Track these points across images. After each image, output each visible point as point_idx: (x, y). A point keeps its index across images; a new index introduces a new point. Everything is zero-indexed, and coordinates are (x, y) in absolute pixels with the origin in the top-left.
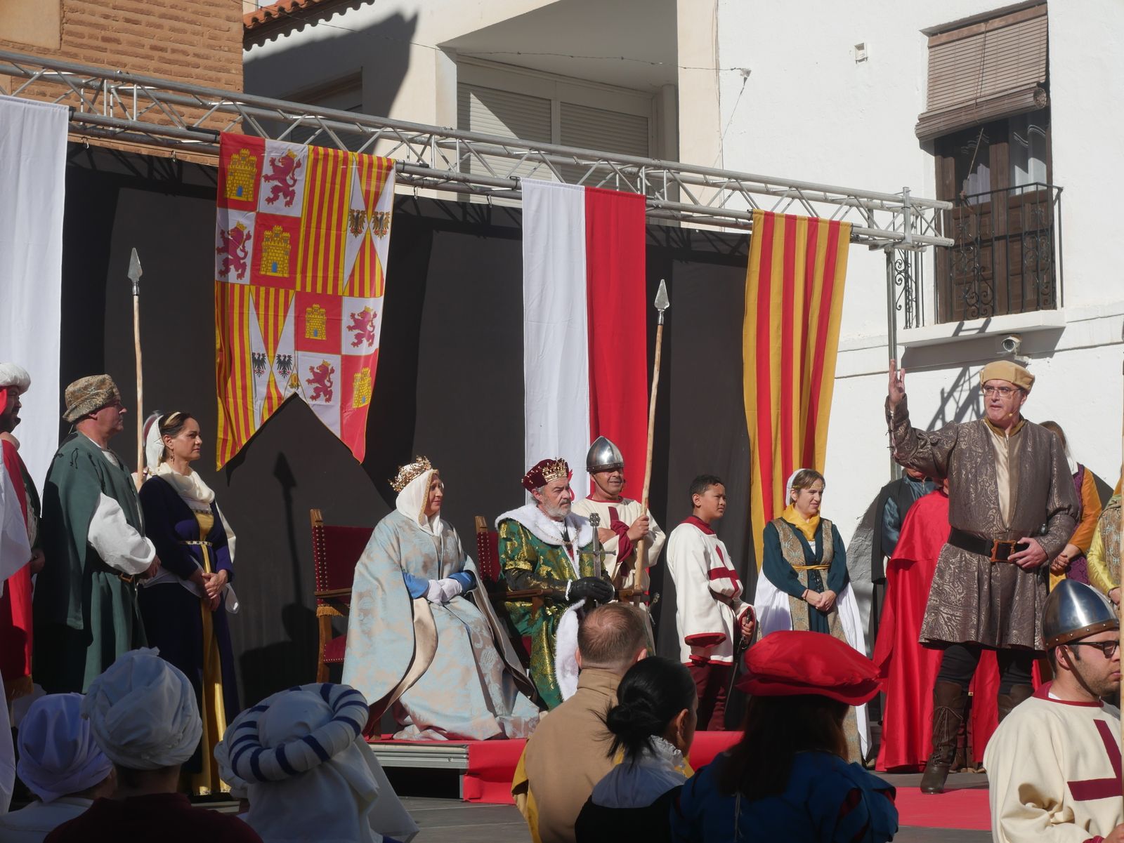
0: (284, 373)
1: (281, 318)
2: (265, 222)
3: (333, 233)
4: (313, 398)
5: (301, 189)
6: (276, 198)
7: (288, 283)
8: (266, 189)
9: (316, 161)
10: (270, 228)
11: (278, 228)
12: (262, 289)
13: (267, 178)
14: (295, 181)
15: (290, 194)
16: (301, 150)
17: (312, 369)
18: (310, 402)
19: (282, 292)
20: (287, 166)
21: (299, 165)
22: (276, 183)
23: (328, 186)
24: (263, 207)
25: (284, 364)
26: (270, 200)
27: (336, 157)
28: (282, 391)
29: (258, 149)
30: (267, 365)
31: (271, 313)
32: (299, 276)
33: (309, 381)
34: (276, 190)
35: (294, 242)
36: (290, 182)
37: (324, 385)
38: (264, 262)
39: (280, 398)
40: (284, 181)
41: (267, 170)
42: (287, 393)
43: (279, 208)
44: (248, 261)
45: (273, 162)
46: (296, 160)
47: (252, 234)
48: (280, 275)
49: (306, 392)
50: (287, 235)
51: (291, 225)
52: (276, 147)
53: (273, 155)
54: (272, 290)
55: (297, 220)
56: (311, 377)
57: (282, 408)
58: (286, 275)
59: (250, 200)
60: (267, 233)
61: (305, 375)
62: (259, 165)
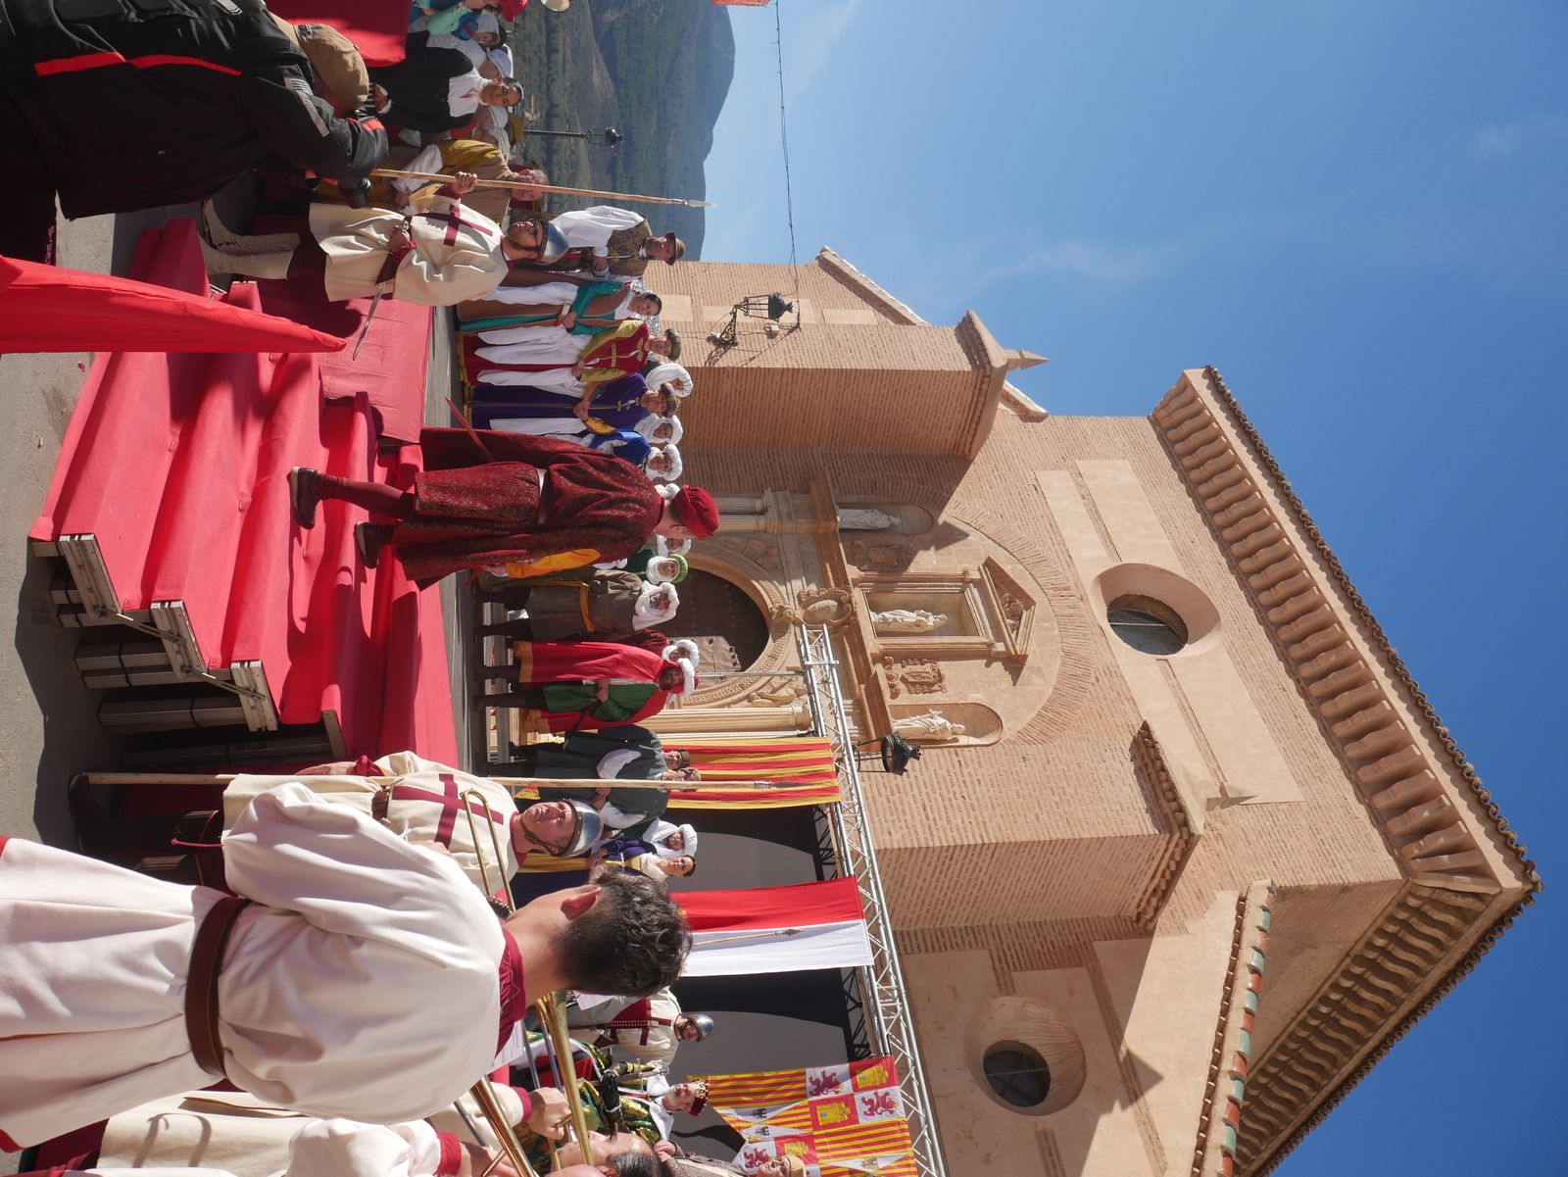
0: (757, 1132)
1: (792, 1125)
2: (848, 1101)
3: (857, 1150)
4: (745, 1154)
5: (876, 1119)
6: (866, 1103)
7: (816, 1126)
8: (869, 1095)
9: (899, 1123)
10: (847, 1106)
11: (848, 1111)
12: (807, 1110)
13: (876, 1094)
14: (881, 1114)
15: (872, 1112)
16: (900, 1113)
17: (764, 1150)
18: (741, 1153)
19: (809, 1123)
20: (888, 1106)
21: (891, 1112)
22: (875, 1101)
23: (886, 1138)
24: (858, 1097)
25: (764, 1131)
26: (863, 1099)
27: (905, 1138)
28: (745, 1131)
29: (890, 1083)
30: (760, 1120)
31: (794, 1118)
32: (822, 1132)
33: (756, 1149)
34: (871, 1102)
35: (843, 1124)
36: (879, 1111)
37: (755, 1161)
38: (825, 1107)
39: (740, 1128)
40: (878, 1106)
41: (881, 1092)
42: (744, 1134)
43: (861, 1108)
44: (822, 1096)
45: (887, 1094)
46: (894, 1109)
47: (840, 1094)
48: (820, 1119)
49: (747, 1148)
50: (846, 1118)
51: (853, 1118)
52: (896, 1092)
53: (891, 1093)
54: (809, 1116)
55: (857, 1122)
56: (759, 1151)
57: (733, 1130)
58: (821, 1124)
59: (860, 1087)
60: (843, 1105)
61: (760, 1147)
62: (882, 1086)
